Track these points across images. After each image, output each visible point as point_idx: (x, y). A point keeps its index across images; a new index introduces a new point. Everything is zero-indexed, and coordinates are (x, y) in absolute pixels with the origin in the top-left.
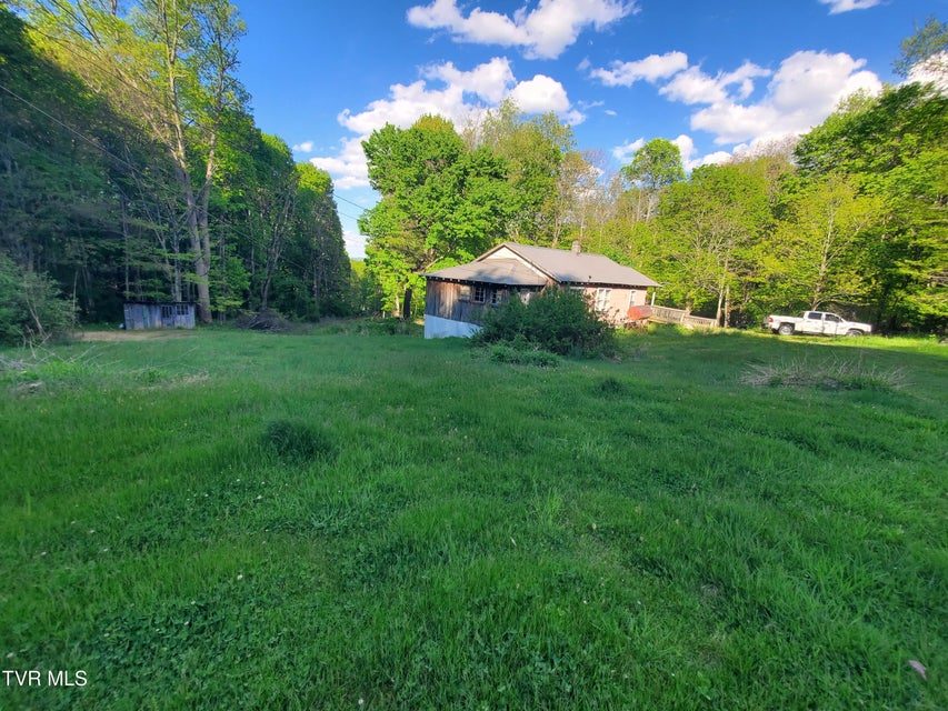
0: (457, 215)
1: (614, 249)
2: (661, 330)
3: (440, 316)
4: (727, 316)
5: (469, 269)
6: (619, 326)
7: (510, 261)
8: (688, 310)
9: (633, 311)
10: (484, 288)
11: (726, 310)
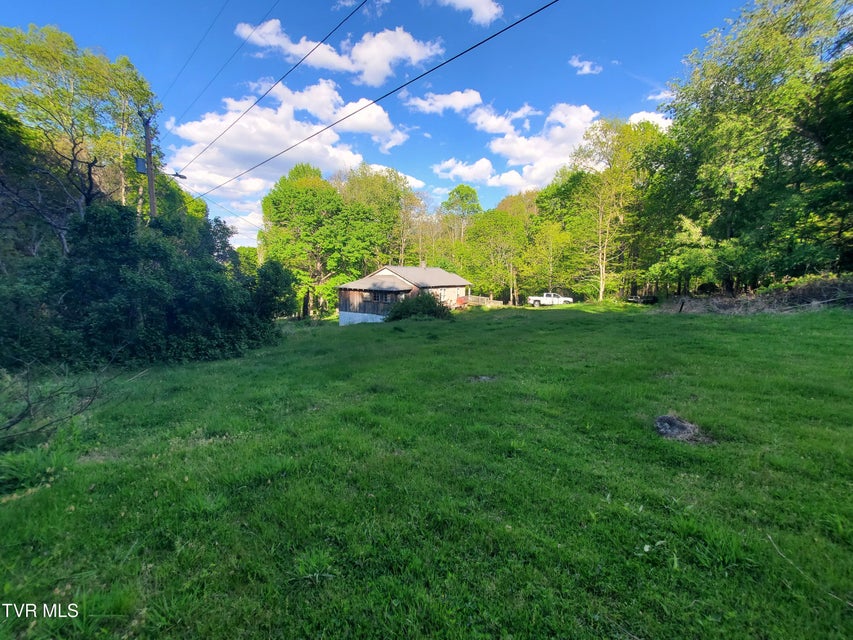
0: (348, 247)
1: (444, 259)
2: (474, 309)
3: (350, 311)
4: (517, 298)
5: (366, 283)
6: (453, 308)
7: (389, 277)
8: (491, 297)
9: (459, 300)
10: (378, 294)
11: (515, 294)
